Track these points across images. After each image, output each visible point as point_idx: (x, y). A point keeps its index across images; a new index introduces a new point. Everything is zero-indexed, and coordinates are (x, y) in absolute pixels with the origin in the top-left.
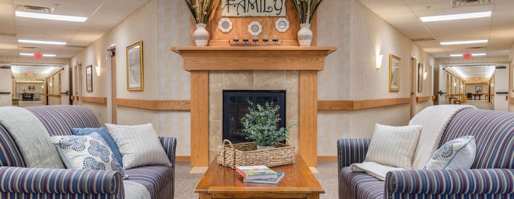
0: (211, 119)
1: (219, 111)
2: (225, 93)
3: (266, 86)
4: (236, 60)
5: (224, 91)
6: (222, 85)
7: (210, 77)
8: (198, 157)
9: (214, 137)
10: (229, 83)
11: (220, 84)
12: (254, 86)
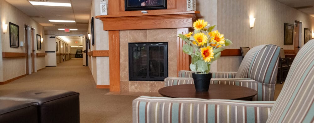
0: (121, 61)
1: (126, 56)
2: (130, 44)
3: (155, 39)
4: (135, 23)
5: (129, 44)
6: (128, 39)
7: (120, 35)
8: (114, 85)
9: (123, 73)
10: (132, 38)
11: (127, 39)
12: (147, 40)
